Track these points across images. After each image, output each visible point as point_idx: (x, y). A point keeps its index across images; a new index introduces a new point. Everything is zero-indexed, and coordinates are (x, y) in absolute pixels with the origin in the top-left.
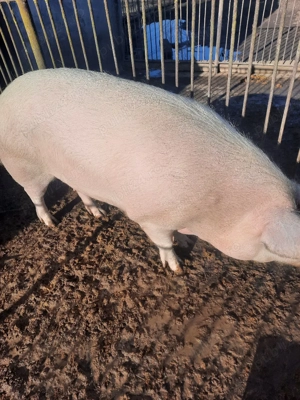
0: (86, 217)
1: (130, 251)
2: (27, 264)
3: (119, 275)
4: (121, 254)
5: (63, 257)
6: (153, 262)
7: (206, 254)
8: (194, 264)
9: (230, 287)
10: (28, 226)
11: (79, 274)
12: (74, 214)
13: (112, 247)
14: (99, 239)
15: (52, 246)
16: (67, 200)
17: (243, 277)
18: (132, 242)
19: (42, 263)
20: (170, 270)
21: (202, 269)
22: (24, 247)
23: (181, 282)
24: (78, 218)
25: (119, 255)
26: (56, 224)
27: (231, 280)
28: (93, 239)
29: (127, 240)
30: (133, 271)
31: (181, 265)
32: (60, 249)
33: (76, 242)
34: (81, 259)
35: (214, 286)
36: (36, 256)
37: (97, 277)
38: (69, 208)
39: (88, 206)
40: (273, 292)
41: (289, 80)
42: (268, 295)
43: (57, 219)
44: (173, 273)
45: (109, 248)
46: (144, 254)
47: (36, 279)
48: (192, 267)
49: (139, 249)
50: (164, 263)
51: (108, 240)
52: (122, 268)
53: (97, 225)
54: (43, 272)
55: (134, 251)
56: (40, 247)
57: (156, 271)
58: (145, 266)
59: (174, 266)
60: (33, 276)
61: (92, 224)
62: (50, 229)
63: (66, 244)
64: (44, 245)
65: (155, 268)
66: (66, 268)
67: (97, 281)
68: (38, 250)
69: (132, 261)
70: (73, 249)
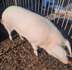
0: (20, 40)
1: (28, 49)
2: (5, 48)
3: (24, 54)
4: (26, 49)
5: (13, 48)
6: (32, 52)
7: (44, 53)
8: (41, 55)
9: (48, 61)
10: (7, 39)
11: (15, 52)
12: (17, 38)
13: (24, 47)
14: (22, 45)
15: (11, 45)
16: (17, 35)
17: (51, 60)
18: (29, 47)
19: (8, 48)
20: (35, 55)
21: (43, 56)
22: (5, 44)
23: (37, 58)
24: (18, 40)
25: (25, 50)
26: (13, 40)
27: (48, 60)
28: (20, 45)
30: (27, 54)
31: (38, 54)
32: (12, 45)
33: (16, 45)
34: (17, 49)
35: (44, 60)
36: (7, 46)
38: (17, 37)
39: (21, 37)
40: (57, 64)
42: (56, 65)
43: (13, 39)
44: (36, 56)
45: (23, 48)
46: (31, 50)
47: (6, 51)
48: (40, 55)
49: (30, 49)
50: (34, 53)
51: (24, 46)
52: (25, 52)
53: (22, 42)
54: (8, 50)
55: (29, 49)
56: (8, 44)
57: (32, 55)
58: (30, 53)
59: (36, 54)
60: (5, 50)
61: (21, 41)
62: (11, 41)
63: (14, 45)
64: (9, 44)
65: (32, 54)
66: (13, 50)
67: (19, 54)
68: (8, 45)
69: (28, 51)
70: (15, 46)
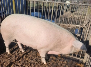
0: (20, 52)
1: (33, 60)
2: (3, 62)
3: (31, 65)
4: (31, 60)
5: (14, 61)
6: (39, 62)
7: (52, 61)
8: (50, 63)
11: (19, 64)
12: (16, 51)
13: (28, 59)
14: (24, 57)
15: (10, 58)
16: (13, 48)
17: (62, 65)
19: (8, 62)
20: (44, 64)
21: (52, 64)
23: (47, 66)
24: (17, 52)
26: (11, 54)
27: (59, 66)
29: (32, 57)
30: (34, 64)
31: (47, 63)
32: (13, 59)
33: (18, 57)
36: (6, 61)
37: (24, 65)
38: (14, 50)
39: (21, 49)
43: (11, 52)
44: (45, 64)
45: (27, 59)
46: (37, 60)
51: (27, 57)
53: (23, 54)
54: (9, 64)
55: (34, 60)
56: (7, 59)
58: (37, 63)
60: (5, 65)
61: (22, 53)
62: (9, 55)
63: (15, 58)
64: (8, 58)
66: (15, 63)
68: (6, 59)
69: (34, 62)
70: (17, 59)
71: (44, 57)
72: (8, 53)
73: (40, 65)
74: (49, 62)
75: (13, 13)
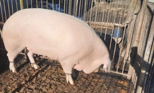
0: (31, 69)
1: (53, 79)
2: (7, 86)
3: (50, 87)
5: (24, 82)
7: (83, 79)
8: (79, 82)
9: (92, 88)
11: (33, 87)
12: (25, 68)
13: (45, 78)
14: (39, 76)
15: (17, 79)
16: (20, 63)
18: (53, 76)
19: (14, 84)
21: (82, 83)
22: (4, 80)
23: (75, 87)
24: (27, 70)
25: (48, 81)
26: (18, 72)
27: (92, 86)
28: (36, 75)
29: (51, 76)
30: (56, 85)
32: (22, 80)
33: (29, 77)
34: (33, 83)
35: (87, 88)
36: (11, 83)
37: (41, 87)
38: (22, 66)
39: (33, 64)
41: (105, 29)
44: (71, 85)
46: (59, 80)
47: (13, 90)
49: (56, 78)
52: (51, 85)
53: (37, 71)
54: (16, 87)
56: (12, 80)
58: (60, 83)
60: (11, 89)
61: (35, 71)
62: (15, 74)
63: (24, 78)
64: (14, 79)
66: (26, 86)
67: (41, 89)
69: (54, 82)
70: (27, 80)
71: (71, 73)
72: (13, 71)
73: (64, 86)
74: (77, 81)
75: (19, 9)
